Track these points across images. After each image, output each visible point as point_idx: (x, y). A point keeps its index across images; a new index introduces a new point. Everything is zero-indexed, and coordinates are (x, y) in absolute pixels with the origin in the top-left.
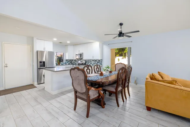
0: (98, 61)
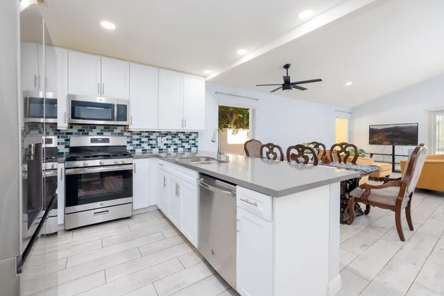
0: (183, 137)
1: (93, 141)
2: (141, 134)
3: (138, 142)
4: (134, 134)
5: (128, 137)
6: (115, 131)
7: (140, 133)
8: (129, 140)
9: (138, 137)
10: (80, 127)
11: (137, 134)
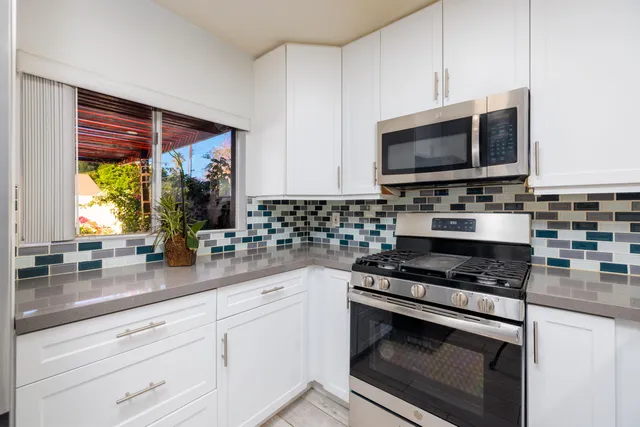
1: (439, 224)
2: (596, 206)
3: (581, 236)
4: (566, 206)
5: (541, 216)
6: (498, 199)
7: (590, 204)
8: (543, 226)
9: (582, 216)
10: (417, 194)
11: (579, 206)
